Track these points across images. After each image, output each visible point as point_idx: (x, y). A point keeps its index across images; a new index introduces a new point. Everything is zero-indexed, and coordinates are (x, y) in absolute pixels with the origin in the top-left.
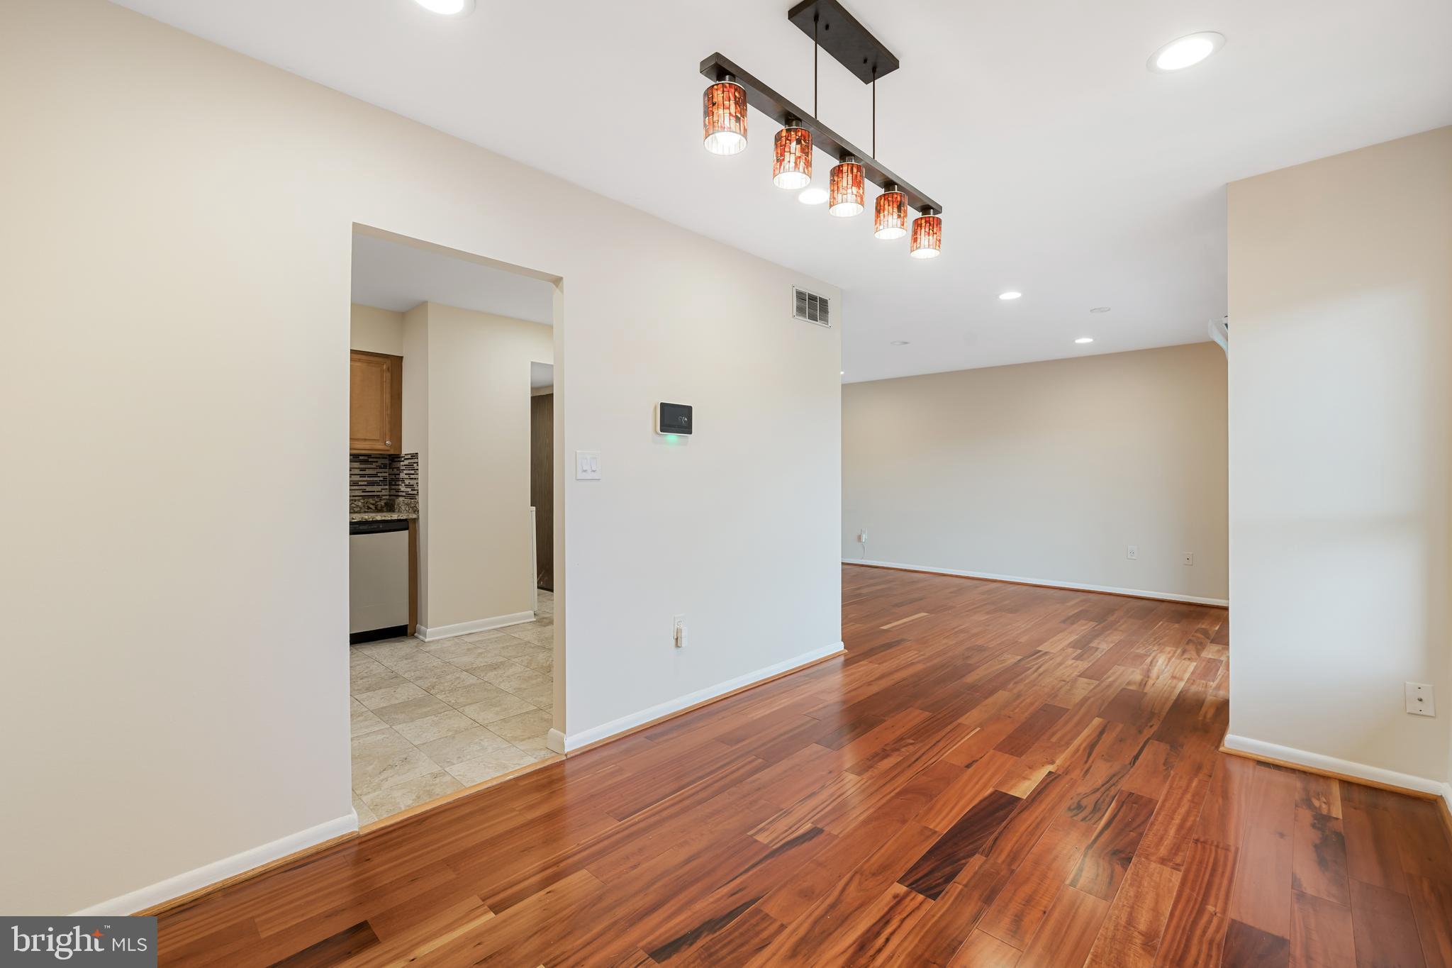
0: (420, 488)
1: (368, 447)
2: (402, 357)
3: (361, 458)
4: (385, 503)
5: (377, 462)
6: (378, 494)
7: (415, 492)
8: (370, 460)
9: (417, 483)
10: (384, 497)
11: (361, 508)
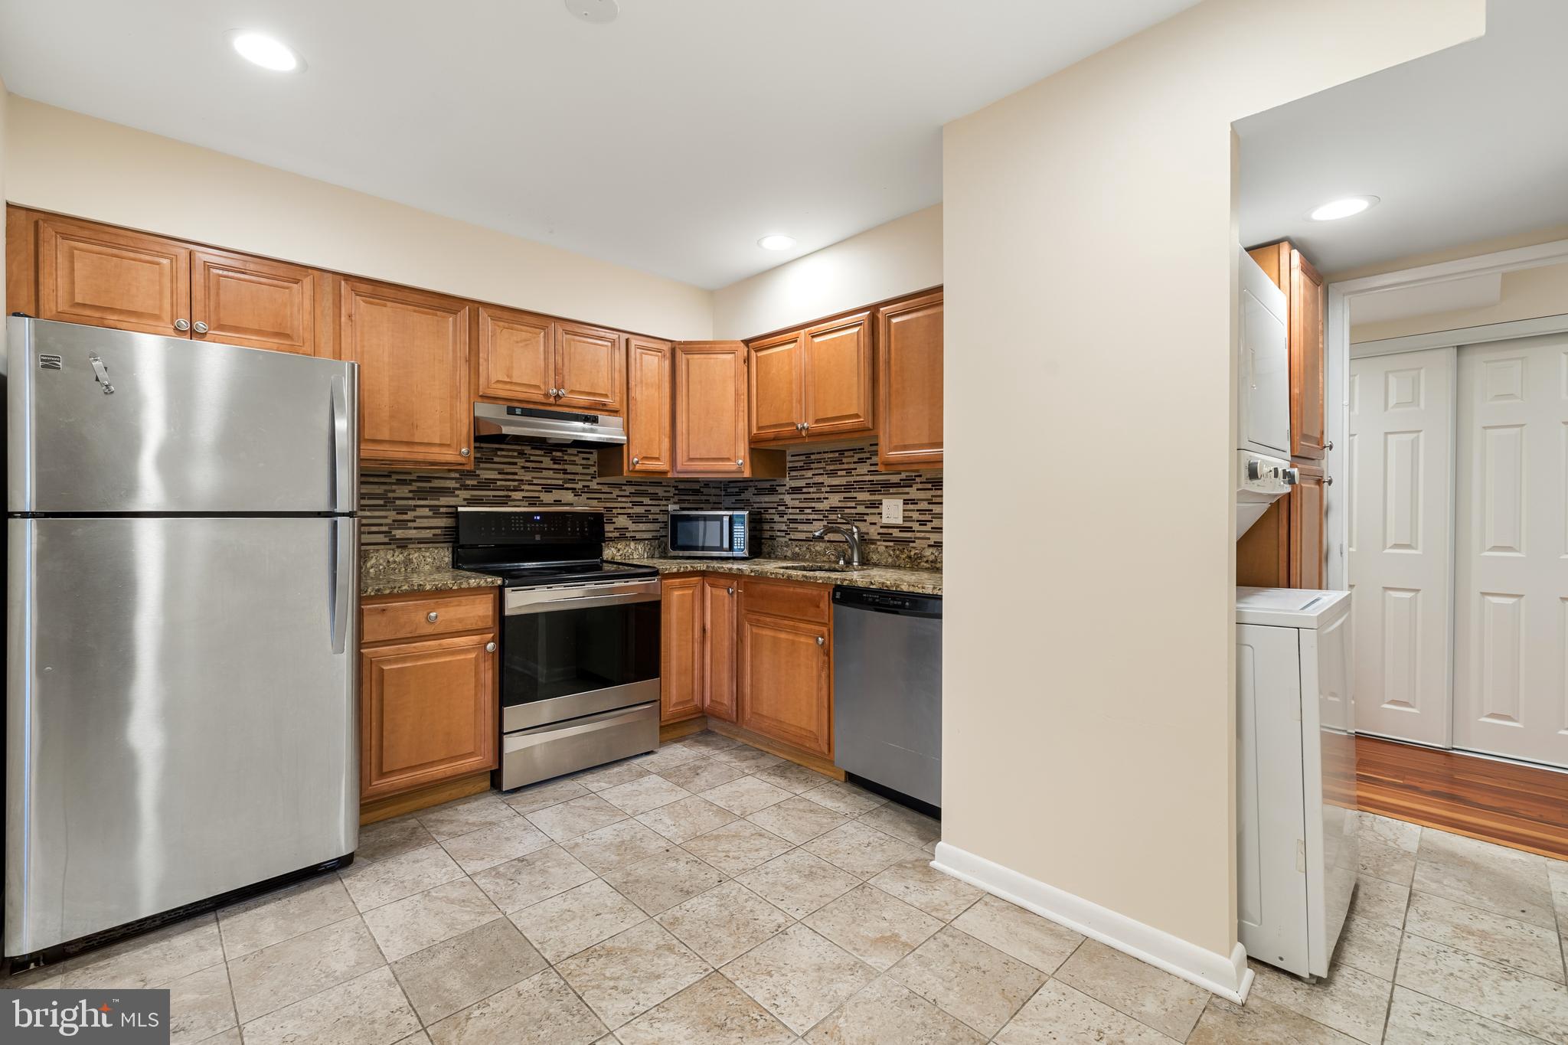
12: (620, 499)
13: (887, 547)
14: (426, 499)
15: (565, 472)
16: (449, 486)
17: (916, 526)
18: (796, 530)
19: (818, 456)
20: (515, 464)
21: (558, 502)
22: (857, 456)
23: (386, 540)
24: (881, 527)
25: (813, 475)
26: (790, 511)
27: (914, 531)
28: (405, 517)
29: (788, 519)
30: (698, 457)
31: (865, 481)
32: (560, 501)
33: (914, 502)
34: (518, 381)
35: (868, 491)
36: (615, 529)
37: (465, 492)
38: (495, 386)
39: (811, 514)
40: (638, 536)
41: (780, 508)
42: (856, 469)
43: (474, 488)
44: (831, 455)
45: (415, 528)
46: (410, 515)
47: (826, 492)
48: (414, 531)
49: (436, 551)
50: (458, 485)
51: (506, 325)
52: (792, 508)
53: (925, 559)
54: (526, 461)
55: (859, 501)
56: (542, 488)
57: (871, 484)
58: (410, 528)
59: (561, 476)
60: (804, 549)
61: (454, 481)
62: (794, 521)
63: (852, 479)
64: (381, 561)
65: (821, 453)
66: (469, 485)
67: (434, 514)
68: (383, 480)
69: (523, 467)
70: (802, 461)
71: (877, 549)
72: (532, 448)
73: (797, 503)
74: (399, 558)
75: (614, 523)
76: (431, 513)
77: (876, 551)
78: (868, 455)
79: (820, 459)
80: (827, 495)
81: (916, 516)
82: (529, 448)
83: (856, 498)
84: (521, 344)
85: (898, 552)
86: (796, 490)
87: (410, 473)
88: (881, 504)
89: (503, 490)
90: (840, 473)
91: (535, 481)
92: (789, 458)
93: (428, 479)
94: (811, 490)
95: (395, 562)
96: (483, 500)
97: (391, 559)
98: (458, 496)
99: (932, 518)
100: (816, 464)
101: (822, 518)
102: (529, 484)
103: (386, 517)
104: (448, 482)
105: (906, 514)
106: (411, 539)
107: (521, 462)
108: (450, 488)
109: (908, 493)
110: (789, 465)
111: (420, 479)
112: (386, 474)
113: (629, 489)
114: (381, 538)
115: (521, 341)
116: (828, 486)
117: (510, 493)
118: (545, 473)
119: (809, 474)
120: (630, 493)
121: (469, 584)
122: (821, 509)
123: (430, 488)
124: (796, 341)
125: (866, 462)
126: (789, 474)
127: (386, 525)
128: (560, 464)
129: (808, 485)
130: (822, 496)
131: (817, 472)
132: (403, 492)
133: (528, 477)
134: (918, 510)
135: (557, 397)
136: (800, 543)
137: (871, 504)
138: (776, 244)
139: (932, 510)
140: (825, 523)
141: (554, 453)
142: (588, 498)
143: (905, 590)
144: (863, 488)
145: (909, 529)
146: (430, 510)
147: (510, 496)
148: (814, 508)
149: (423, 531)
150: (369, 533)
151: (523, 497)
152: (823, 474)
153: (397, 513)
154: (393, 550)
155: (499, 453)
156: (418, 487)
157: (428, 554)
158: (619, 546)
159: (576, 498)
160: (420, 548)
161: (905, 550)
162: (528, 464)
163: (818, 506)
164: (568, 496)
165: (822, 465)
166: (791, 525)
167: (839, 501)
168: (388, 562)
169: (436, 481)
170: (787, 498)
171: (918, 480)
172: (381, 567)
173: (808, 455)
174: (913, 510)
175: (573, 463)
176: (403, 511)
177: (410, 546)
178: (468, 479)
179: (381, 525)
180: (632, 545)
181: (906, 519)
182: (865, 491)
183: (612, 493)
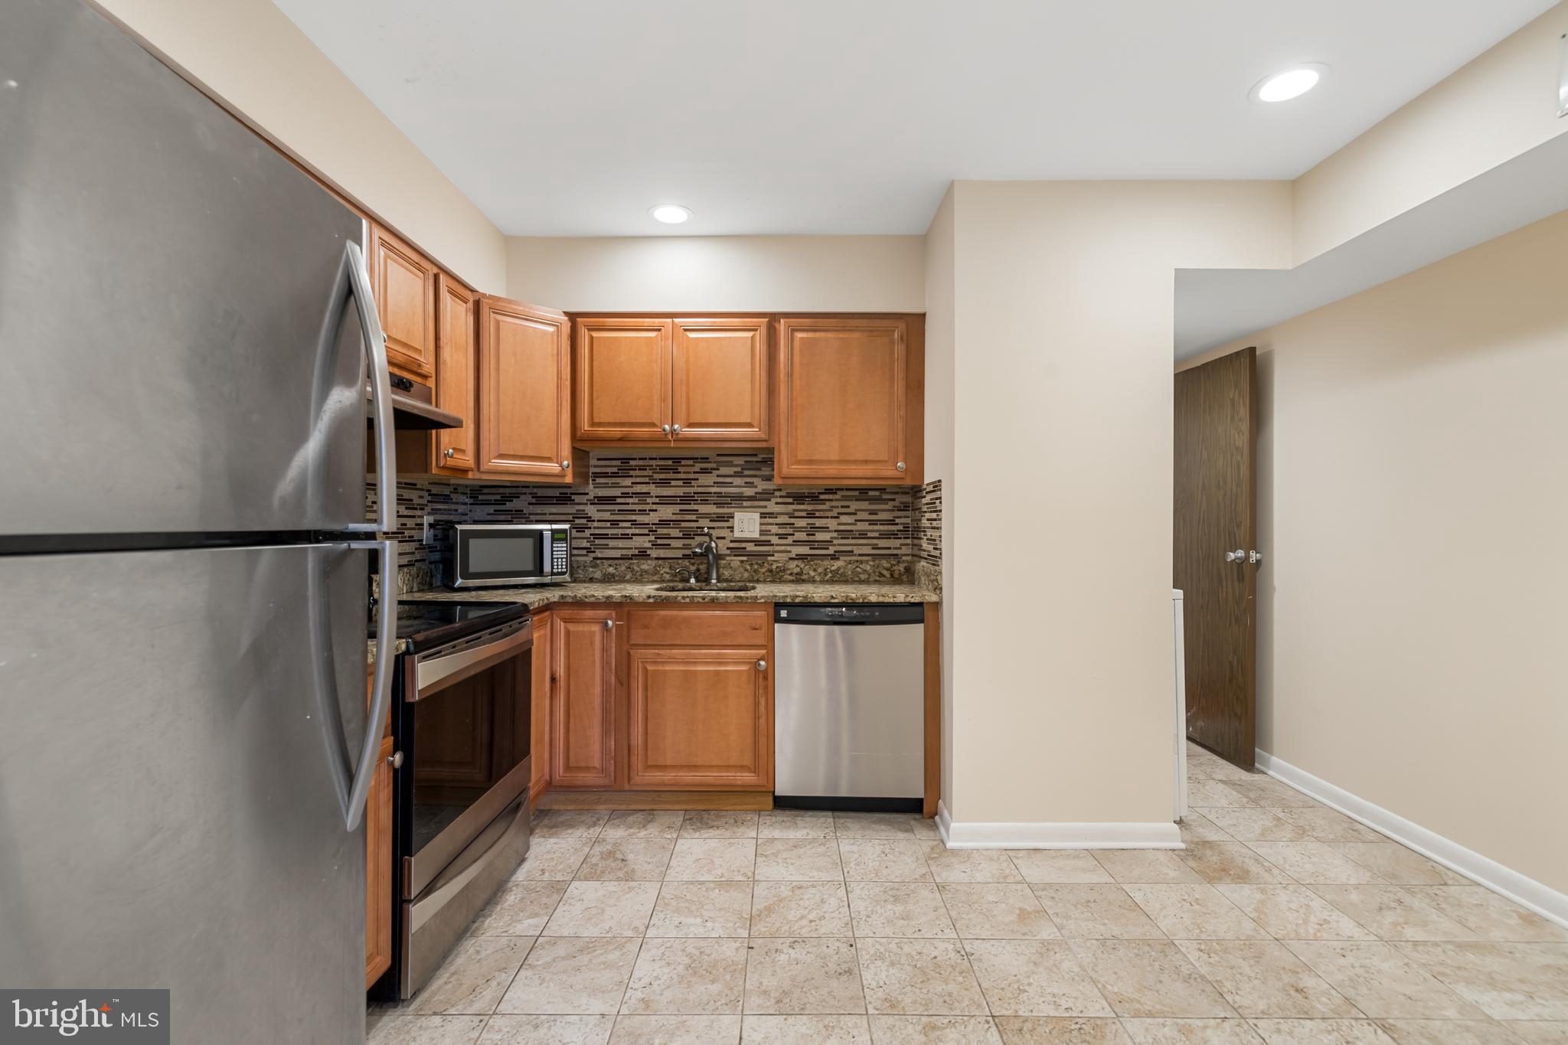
0: (944, 545)
1: (870, 474)
2: (924, 315)
3: (871, 493)
4: (905, 568)
5: (894, 500)
6: (896, 552)
7: (937, 553)
8: (885, 496)
9: (940, 536)
10: (904, 558)
11: (869, 575)
13: (742, 562)
17: (775, 540)
18: (606, 547)
19: (641, 463)
22: (698, 467)
24: (731, 541)
25: (633, 483)
26: (596, 524)
27: (773, 545)
29: (591, 535)
30: (512, 453)
31: (711, 493)
33: (771, 515)
35: (714, 504)
39: (631, 528)
41: (577, 521)
42: (697, 479)
44: (662, 463)
47: (653, 504)
52: (598, 521)
53: (789, 572)
55: (701, 514)
57: (717, 497)
60: (623, 568)
62: (605, 536)
63: (692, 490)
65: (646, 459)
70: (615, 466)
71: (729, 564)
73: (607, 516)
77: (729, 566)
78: (714, 465)
79: (644, 466)
80: (654, 507)
81: (774, 529)
83: (697, 510)
85: (756, 567)
86: (601, 500)
88: (733, 517)
90: (673, 483)
92: (593, 462)
94: (630, 500)
99: (794, 531)
100: (637, 471)
101: (647, 533)
105: (764, 527)
109: (766, 507)
110: (592, 470)
116: (657, 497)
119: (628, 482)
122: (647, 522)
124: (659, 330)
125: (711, 473)
126: (593, 480)
129: (625, 495)
130: (648, 507)
131: (638, 480)
134: (776, 524)
136: (616, 561)
137: (717, 517)
138: (670, 215)
139: (793, 524)
140: (652, 538)
143: (873, 601)
144: (707, 500)
145: (768, 543)
148: (635, 521)
152: (649, 483)
161: (766, 564)
163: (640, 518)
165: (649, 472)
166: (597, 542)
167: (673, 514)
170: (591, 510)
171: (777, 494)
173: (625, 460)
174: (772, 524)
181: (762, 533)
182: (710, 504)
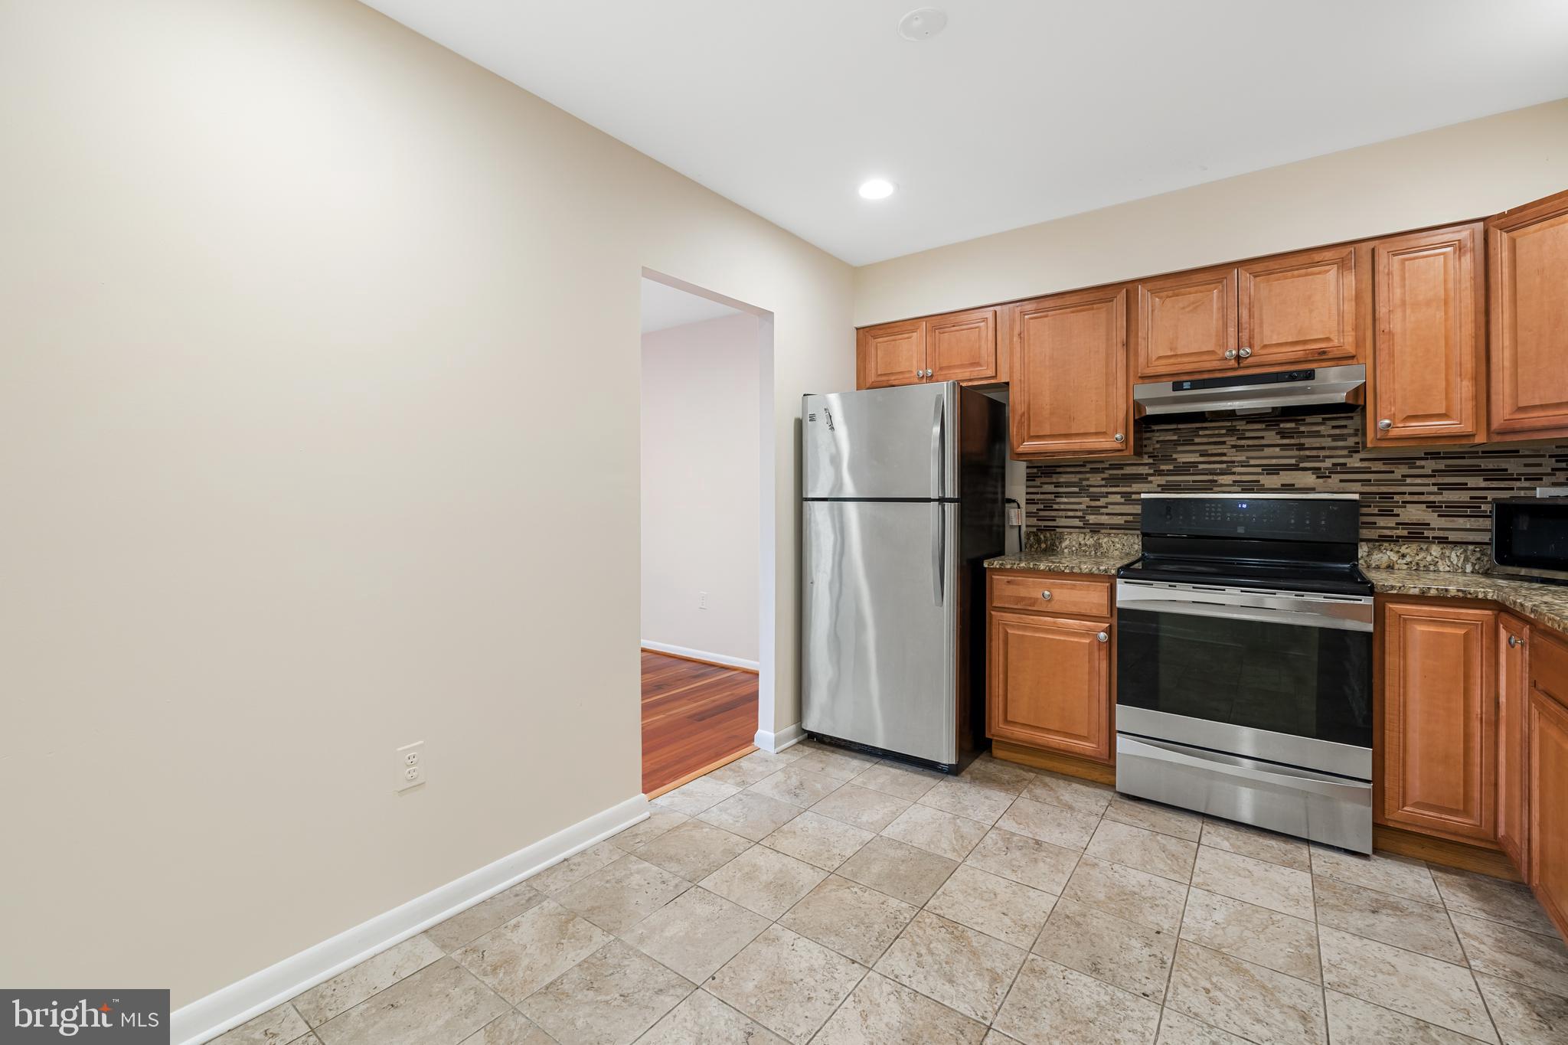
12: (1409, 481)
14: (1118, 486)
15: (1301, 447)
16: (1141, 472)
20: (1224, 443)
21: (1288, 487)
23: (1081, 524)
28: (1097, 503)
30: (1537, 402)
32: (1293, 485)
34: (1186, 351)
36: (1397, 524)
37: (1159, 478)
38: (1157, 363)
40: (1453, 536)
43: (1169, 473)
45: (1107, 514)
46: (1103, 502)
48: (1107, 517)
49: (1126, 538)
50: (1151, 471)
51: (1170, 293)
54: (1238, 439)
56: (1263, 470)
58: (1102, 514)
59: (1295, 453)
61: (1147, 467)
64: (1074, 543)
66: (1164, 471)
67: (1125, 500)
68: (1078, 469)
69: (1233, 447)
72: (1248, 423)
74: (1091, 542)
75: (1398, 515)
76: (1122, 500)
82: (1244, 422)
84: (1187, 310)
87: (1103, 462)
89: (1207, 474)
91: (1252, 462)
93: (1120, 467)
95: (1086, 545)
96: (1180, 485)
97: (1082, 542)
98: (1151, 482)
102: (1242, 466)
103: (1080, 503)
104: (1141, 467)
106: (1103, 524)
107: (1231, 440)
108: (1142, 474)
111: (1113, 467)
112: (1082, 463)
113: (1430, 465)
114: (1077, 522)
115: (1189, 306)
117: (1215, 478)
118: (1268, 451)
120: (1433, 471)
121: (1081, 569)
123: (1122, 475)
127: (1080, 510)
128: (1293, 437)
132: (1096, 480)
133: (1241, 457)
135: (1238, 358)
141: (1282, 425)
142: (1341, 481)
146: (1122, 497)
147: (1216, 481)
149: (1115, 517)
150: (1066, 517)
151: (1234, 481)
153: (1091, 500)
154: (1084, 534)
155: (1201, 433)
156: (1110, 475)
157: (1117, 540)
158: (1403, 550)
159: (1321, 480)
160: (1110, 534)
162: (1243, 442)
164: (1309, 479)
168: (1080, 544)
169: (1128, 468)
172: (1074, 548)
175: (1317, 435)
176: (1095, 498)
177: (1103, 531)
178: (1163, 464)
179: (1076, 510)
180: (1436, 550)
183: (1393, 472)
